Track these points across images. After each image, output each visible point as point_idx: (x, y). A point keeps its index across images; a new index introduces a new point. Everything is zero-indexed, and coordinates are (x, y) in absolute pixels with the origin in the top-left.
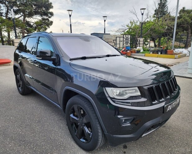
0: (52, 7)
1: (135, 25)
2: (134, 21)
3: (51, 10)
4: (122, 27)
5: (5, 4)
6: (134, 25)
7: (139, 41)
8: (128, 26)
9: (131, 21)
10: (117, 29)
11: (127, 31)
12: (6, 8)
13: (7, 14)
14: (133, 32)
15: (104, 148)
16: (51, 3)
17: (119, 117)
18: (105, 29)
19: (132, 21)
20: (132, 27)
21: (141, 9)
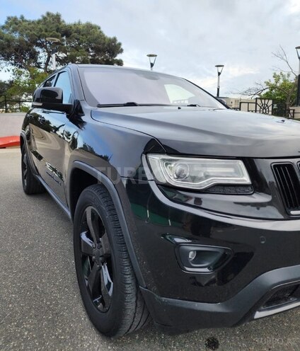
0: (121, 51)
1: (285, 81)
2: (283, 73)
3: (118, 57)
4: (255, 86)
5: (46, 48)
6: (281, 81)
7: (294, 113)
8: (268, 84)
9: (275, 74)
10: (245, 90)
11: (267, 93)
12: (47, 54)
13: (47, 64)
14: (280, 95)
15: (152, 337)
16: (120, 44)
17: (178, 240)
18: (218, 89)
19: (278, 73)
20: (278, 85)
21: (296, 48)
